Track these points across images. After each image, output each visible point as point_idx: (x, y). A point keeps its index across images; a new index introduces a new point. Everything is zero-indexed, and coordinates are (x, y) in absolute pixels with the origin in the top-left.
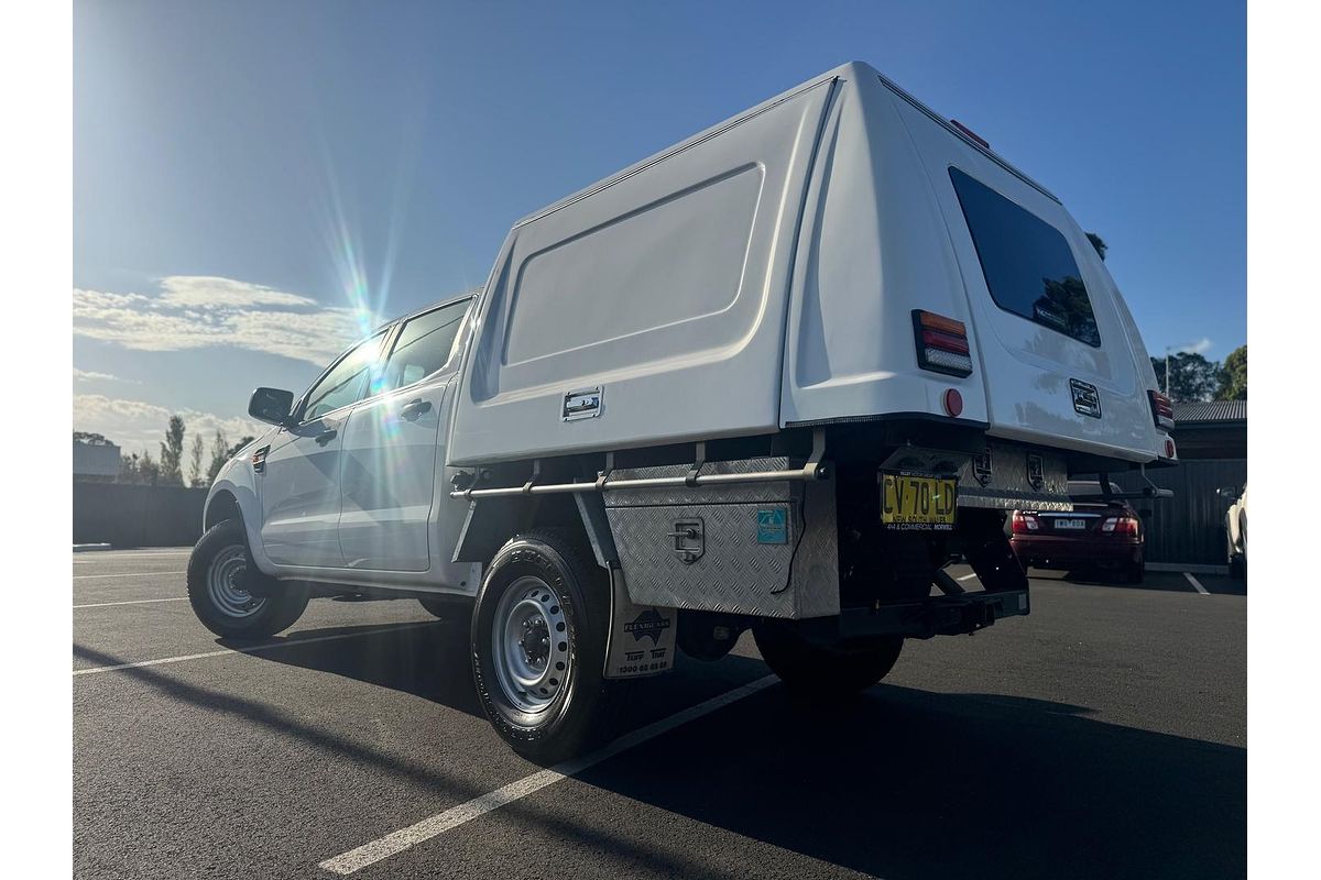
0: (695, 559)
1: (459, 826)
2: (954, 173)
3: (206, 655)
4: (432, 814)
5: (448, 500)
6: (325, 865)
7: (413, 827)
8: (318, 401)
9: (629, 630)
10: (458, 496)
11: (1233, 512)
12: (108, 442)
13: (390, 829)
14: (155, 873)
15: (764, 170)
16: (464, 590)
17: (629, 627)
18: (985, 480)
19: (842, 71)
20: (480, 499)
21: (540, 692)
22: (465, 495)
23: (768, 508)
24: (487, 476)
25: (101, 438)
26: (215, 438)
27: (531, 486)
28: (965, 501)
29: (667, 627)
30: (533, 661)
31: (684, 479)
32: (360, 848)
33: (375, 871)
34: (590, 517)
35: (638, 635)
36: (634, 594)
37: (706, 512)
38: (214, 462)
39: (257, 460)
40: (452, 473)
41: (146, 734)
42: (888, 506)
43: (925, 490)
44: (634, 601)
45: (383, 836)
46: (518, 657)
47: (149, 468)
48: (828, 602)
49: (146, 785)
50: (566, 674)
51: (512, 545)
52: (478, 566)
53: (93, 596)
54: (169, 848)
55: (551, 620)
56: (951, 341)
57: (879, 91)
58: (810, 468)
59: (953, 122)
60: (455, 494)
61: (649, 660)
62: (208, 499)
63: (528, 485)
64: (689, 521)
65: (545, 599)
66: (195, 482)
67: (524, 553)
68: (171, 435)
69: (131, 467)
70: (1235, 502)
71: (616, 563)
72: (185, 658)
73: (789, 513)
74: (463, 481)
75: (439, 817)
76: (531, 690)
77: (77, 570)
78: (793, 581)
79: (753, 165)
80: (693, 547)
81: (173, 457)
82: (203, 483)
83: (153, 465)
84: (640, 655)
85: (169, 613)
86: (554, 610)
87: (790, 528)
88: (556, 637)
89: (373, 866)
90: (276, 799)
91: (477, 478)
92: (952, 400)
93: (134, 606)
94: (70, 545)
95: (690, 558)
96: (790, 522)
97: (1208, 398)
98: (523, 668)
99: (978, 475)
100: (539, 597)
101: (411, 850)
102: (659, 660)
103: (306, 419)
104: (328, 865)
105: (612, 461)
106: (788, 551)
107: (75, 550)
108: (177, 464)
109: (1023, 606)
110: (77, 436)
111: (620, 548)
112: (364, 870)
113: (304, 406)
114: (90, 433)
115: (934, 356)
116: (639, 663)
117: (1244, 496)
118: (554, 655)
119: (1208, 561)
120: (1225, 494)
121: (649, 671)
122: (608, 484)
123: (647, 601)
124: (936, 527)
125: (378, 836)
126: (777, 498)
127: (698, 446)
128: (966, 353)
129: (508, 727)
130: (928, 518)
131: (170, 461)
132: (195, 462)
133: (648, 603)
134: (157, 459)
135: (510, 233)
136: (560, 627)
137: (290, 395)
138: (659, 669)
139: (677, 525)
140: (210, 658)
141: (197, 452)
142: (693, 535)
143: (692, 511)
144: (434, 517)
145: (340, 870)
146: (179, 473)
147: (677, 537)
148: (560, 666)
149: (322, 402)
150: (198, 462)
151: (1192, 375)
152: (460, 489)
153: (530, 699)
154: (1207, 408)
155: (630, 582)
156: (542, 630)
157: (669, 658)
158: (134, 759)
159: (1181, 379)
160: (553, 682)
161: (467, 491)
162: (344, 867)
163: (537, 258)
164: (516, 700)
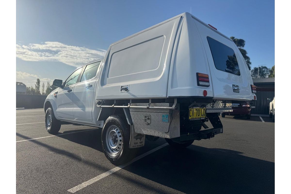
0: (149, 124)
1: (98, 181)
2: (208, 38)
3: (45, 137)
4: (92, 178)
5: (96, 107)
6: (69, 190)
7: (88, 181)
8: (68, 82)
9: (135, 138)
10: (98, 107)
11: (271, 103)
12: (23, 84)
13: (83, 182)
14: (33, 192)
15: (165, 37)
16: (100, 126)
17: (135, 137)
18: (213, 106)
19: (183, 14)
20: (103, 108)
21: (116, 150)
22: (99, 107)
23: (164, 114)
24: (104, 102)
25: (22, 83)
26: (47, 84)
27: (114, 106)
28: (208, 111)
29: (143, 137)
30: (114, 143)
31: (146, 107)
32: (76, 186)
33: (79, 192)
34: (127, 113)
35: (137, 139)
36: (136, 131)
37: (151, 114)
38: (47, 88)
39: (55, 95)
40: (97, 101)
41: (31, 157)
42: (190, 115)
43: (199, 111)
44: (136, 132)
45: (81, 183)
46: (111, 142)
47: (33, 90)
48: (177, 134)
49: (31, 170)
50: (121, 147)
51: (110, 118)
52: (103, 121)
53: (20, 122)
54: (36, 186)
55: (118, 135)
56: (205, 79)
57: (191, 19)
58: (174, 106)
59: (209, 24)
60: (97, 106)
61: (139, 144)
62: (45, 103)
63: (113, 105)
64: (147, 116)
65: (117, 130)
66: (43, 93)
67: (112, 120)
68: (37, 83)
69: (29, 90)
70: (271, 101)
71: (132, 124)
72: (40, 138)
73: (169, 116)
74: (99, 103)
75: (94, 179)
76: (114, 149)
77: (17, 115)
78: (170, 130)
79: (163, 36)
80: (149, 121)
81: (38, 88)
82: (45, 94)
83: (34, 89)
84: (137, 143)
85: (37, 126)
86: (119, 133)
87: (169, 119)
88: (119, 139)
89: (79, 191)
90: (59, 174)
91: (102, 103)
92: (205, 92)
93: (29, 125)
94: (15, 108)
95: (148, 124)
96: (169, 118)
97: (267, 77)
98: (112, 145)
99: (212, 106)
100: (116, 129)
101: (87, 187)
102: (141, 144)
103: (65, 86)
104: (69, 191)
105: (131, 101)
106: (169, 124)
107: (16, 109)
108: (39, 89)
109: (221, 131)
110: (17, 83)
111: (133, 121)
112: (77, 192)
113: (65, 83)
114: (20, 82)
115: (201, 83)
116: (137, 145)
117: (273, 100)
118: (119, 142)
119: (265, 114)
120: (269, 99)
121: (139, 146)
122: (130, 107)
123: (139, 132)
124: (201, 119)
125: (80, 183)
126: (167, 112)
127: (150, 100)
128: (208, 82)
129: (109, 157)
130: (199, 117)
131: (37, 88)
132: (43, 89)
133: (139, 133)
134: (34, 88)
135: (109, 47)
136: (120, 136)
137: (62, 81)
138: (141, 146)
139: (145, 116)
140: (46, 138)
141: (43, 86)
142: (149, 119)
143: (148, 114)
144: (93, 111)
145: (72, 192)
146: (39, 92)
147: (145, 119)
148: (120, 145)
149: (69, 82)
150: (44, 89)
151: (264, 71)
152: (99, 105)
153: (114, 151)
154: (267, 79)
155: (135, 128)
156: (116, 137)
157: (143, 144)
158: (29, 164)
159: (262, 72)
160: (119, 148)
161: (100, 106)
162: (73, 191)
163: (115, 53)
164: (111, 151)
